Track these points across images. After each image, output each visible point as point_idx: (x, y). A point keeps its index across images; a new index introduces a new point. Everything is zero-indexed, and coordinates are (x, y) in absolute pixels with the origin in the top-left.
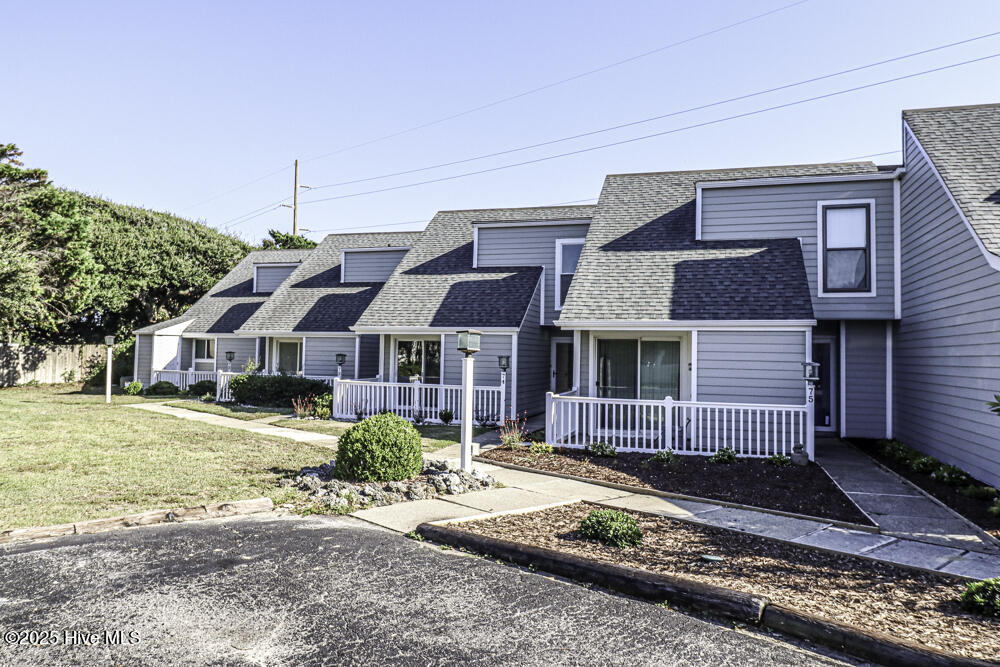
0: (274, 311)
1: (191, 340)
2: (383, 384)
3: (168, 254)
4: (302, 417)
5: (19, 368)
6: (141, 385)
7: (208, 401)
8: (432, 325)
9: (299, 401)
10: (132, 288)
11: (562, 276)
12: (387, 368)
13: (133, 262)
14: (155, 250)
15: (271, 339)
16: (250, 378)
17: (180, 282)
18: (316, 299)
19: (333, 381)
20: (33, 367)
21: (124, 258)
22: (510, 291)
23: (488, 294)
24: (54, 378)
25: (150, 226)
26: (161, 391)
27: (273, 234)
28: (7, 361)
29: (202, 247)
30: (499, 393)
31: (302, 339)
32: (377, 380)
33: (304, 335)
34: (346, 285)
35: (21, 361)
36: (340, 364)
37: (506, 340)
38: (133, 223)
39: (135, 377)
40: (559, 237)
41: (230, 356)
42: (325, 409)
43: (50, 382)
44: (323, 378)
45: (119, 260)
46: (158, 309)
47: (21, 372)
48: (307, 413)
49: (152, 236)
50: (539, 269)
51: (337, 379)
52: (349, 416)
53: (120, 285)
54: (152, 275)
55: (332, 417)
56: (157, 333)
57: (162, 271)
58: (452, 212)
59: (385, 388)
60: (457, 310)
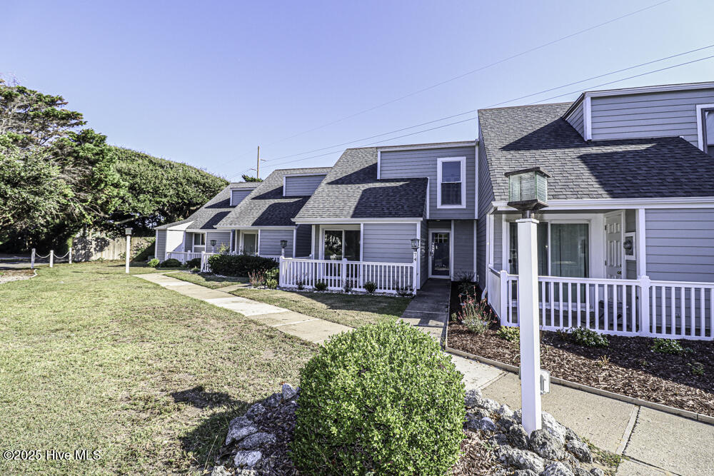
0: (241, 213)
1: (191, 233)
2: (314, 261)
3: (181, 184)
4: (256, 286)
5: (92, 250)
6: (158, 261)
7: (194, 272)
8: (353, 216)
9: (254, 274)
10: (158, 203)
11: (442, 184)
12: (317, 250)
13: (158, 187)
14: (173, 182)
15: (239, 231)
16: (222, 257)
17: (188, 201)
18: (267, 206)
19: (278, 259)
20: (101, 249)
21: (152, 184)
22: (408, 194)
23: (392, 196)
24: (113, 256)
25: (171, 168)
26: (170, 265)
27: (244, 177)
28: (84, 246)
29: (202, 181)
30: (412, 268)
31: (258, 231)
32: (310, 258)
33: (259, 228)
34: (286, 197)
35: (94, 246)
36: (283, 247)
37: (413, 227)
38: (162, 167)
39: (156, 256)
40: (439, 157)
41: (213, 243)
42: (273, 281)
43: (111, 259)
44: (272, 256)
45: (148, 185)
46: (178, 217)
47: (94, 252)
48: (259, 282)
49: (172, 173)
50: (426, 180)
51: (282, 257)
52: (291, 286)
53: (150, 201)
54: (171, 196)
55: (278, 287)
56: (169, 229)
57: (177, 194)
58: (356, 149)
59: (316, 263)
60: (371, 206)
